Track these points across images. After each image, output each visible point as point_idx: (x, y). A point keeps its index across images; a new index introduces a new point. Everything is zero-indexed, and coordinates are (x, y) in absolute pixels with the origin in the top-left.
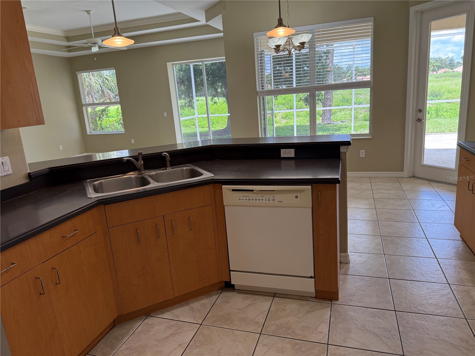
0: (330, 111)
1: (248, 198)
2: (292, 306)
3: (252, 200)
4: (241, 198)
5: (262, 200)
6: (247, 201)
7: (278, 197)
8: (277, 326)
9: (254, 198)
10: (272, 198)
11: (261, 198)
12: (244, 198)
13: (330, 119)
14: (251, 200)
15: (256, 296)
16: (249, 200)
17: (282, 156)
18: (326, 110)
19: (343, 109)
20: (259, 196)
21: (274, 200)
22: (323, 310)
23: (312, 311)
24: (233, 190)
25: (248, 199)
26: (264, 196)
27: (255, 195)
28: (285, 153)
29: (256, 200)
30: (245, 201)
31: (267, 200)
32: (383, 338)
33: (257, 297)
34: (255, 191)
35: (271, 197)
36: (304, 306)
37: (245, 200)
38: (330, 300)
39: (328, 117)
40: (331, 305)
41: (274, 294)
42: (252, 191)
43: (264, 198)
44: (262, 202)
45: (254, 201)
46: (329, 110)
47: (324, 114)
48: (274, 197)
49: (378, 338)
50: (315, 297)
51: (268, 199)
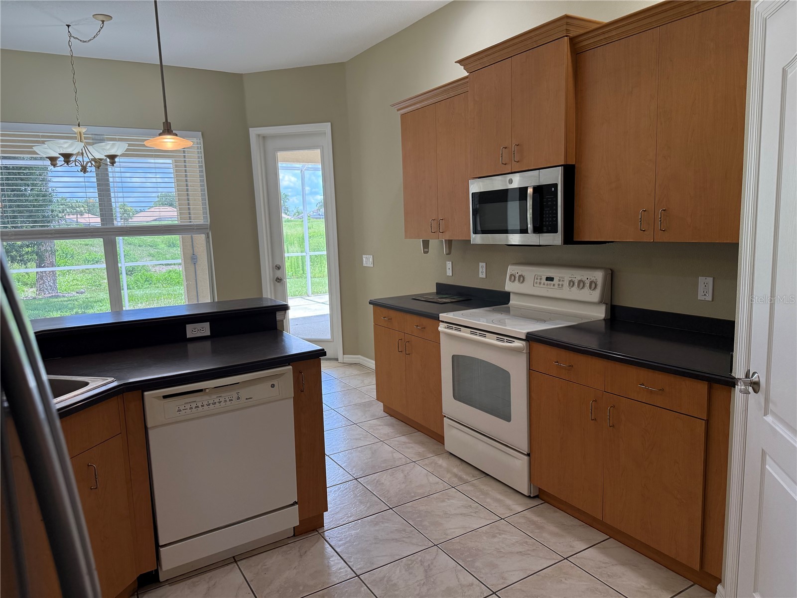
0: (53, 273)
1: (194, 405)
2: (273, 560)
3: (203, 406)
4: (182, 408)
5: (220, 402)
6: (194, 410)
7: (244, 393)
8: (278, 591)
9: (205, 403)
10: (235, 396)
11: (217, 400)
12: (188, 406)
13: (54, 288)
14: (200, 406)
15: (207, 574)
16: (197, 407)
17: (188, 336)
18: (45, 272)
19: (68, 272)
20: (214, 398)
21: (238, 398)
22: (316, 544)
23: (306, 552)
24: (165, 397)
25: (194, 407)
26: (223, 395)
27: (207, 397)
28: (192, 331)
29: (209, 405)
30: (188, 411)
31: (228, 400)
32: (404, 539)
33: (209, 574)
34: (207, 390)
35: (234, 394)
36: (288, 552)
37: (189, 409)
38: (313, 530)
39: (51, 286)
40: (321, 535)
41: (234, 559)
42: (201, 391)
43: (222, 399)
44: (220, 407)
45: (206, 407)
46: (50, 272)
47: (42, 279)
48: (238, 393)
49: (400, 542)
50: (294, 535)
51: (230, 398)
